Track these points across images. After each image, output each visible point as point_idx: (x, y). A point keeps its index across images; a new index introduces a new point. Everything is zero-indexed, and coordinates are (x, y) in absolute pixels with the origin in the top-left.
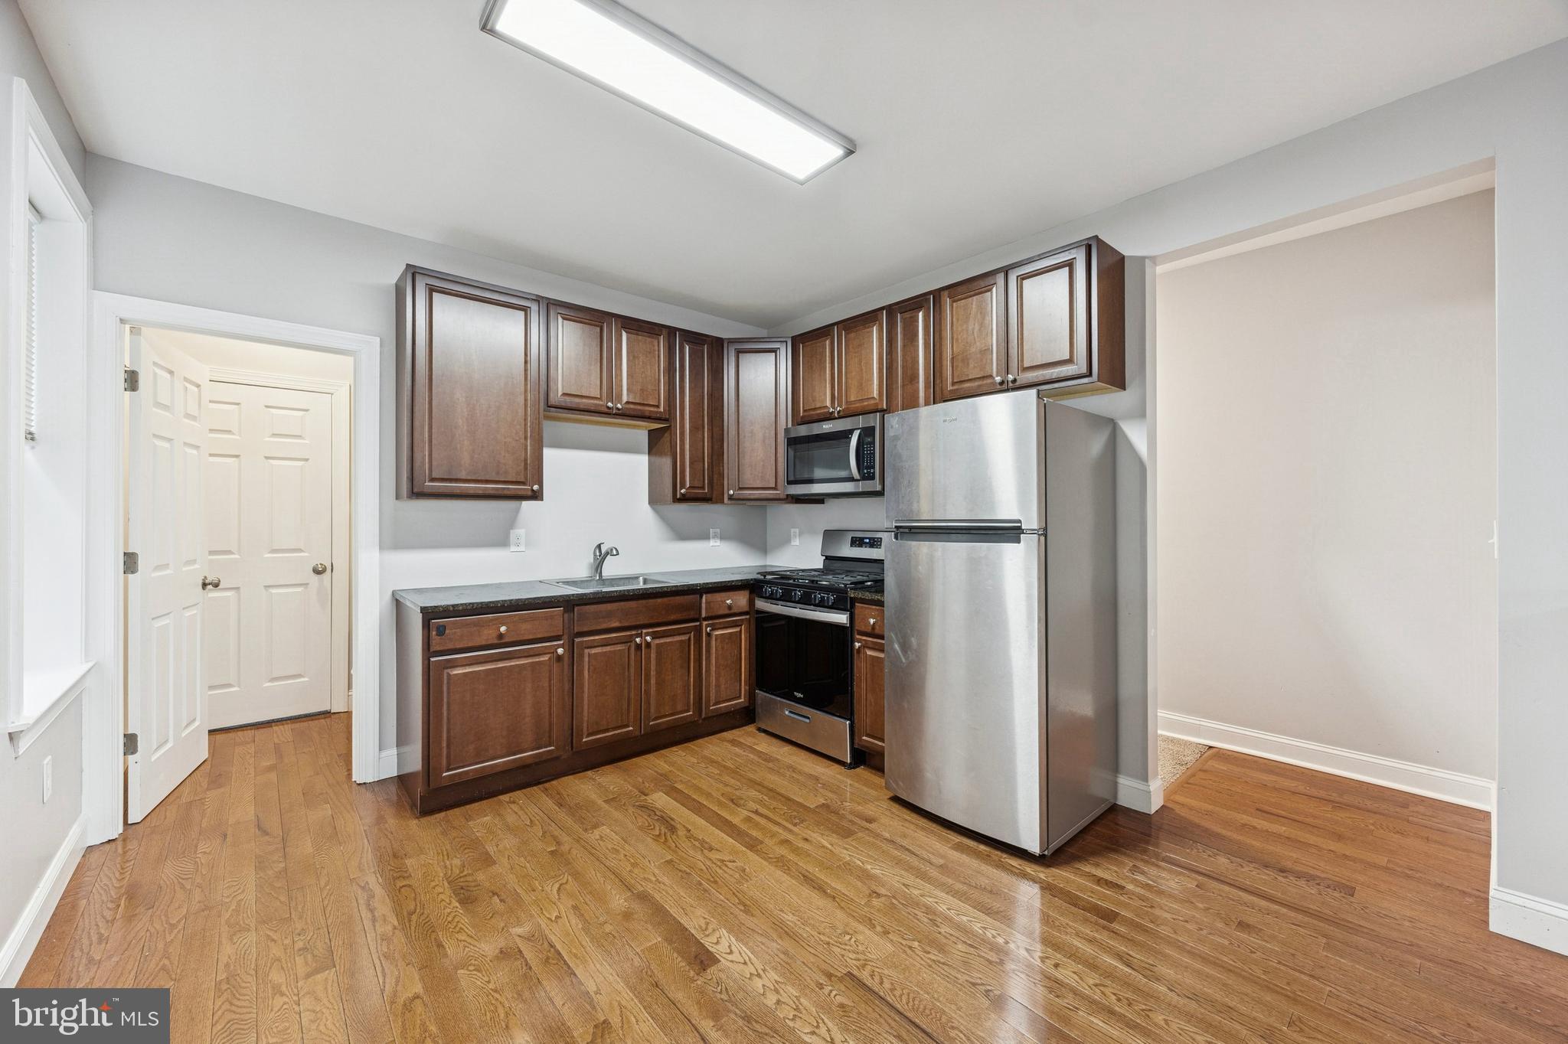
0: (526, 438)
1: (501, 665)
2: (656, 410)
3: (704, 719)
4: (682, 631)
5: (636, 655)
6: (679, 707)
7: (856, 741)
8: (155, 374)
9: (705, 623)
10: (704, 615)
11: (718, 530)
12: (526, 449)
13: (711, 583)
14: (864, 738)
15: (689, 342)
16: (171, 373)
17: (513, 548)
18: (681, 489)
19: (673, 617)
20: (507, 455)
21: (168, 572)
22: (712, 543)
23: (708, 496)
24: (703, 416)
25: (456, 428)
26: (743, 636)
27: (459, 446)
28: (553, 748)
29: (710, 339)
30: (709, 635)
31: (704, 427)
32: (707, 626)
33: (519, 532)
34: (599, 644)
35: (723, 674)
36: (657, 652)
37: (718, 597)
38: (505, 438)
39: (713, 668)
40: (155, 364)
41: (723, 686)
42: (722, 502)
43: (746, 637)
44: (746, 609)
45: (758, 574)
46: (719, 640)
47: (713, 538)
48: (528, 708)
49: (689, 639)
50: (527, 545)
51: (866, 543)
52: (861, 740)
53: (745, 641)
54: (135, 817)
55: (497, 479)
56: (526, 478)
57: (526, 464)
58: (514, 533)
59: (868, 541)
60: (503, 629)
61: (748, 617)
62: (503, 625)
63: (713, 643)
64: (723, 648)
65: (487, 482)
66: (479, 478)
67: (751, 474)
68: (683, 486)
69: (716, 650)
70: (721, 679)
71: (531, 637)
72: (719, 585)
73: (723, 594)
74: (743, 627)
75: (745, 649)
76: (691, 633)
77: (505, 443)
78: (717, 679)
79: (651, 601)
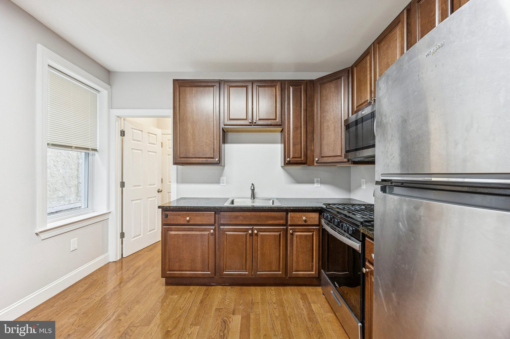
0: (214, 140)
1: (188, 233)
2: (274, 121)
3: (289, 277)
4: (276, 230)
5: (250, 238)
6: (274, 268)
8: (133, 132)
9: (290, 227)
10: (289, 223)
11: (319, 179)
12: (214, 144)
13: (292, 207)
15: (292, 85)
16: (142, 131)
17: (221, 184)
18: (287, 158)
19: (270, 222)
20: (206, 147)
21: (140, 187)
22: (316, 185)
23: (303, 162)
24: (301, 122)
25: (188, 138)
26: (314, 238)
27: (189, 145)
28: (210, 273)
29: (305, 82)
30: (292, 234)
31: (301, 127)
32: (291, 229)
33: (224, 178)
34: (232, 230)
35: (301, 256)
36: (261, 239)
37: (298, 214)
38: (206, 140)
39: (295, 252)
40: (132, 128)
41: (301, 263)
42: (313, 164)
43: (316, 239)
44: (317, 223)
45: (324, 204)
46: (298, 238)
47: (316, 183)
48: (199, 253)
49: (280, 235)
50: (226, 183)
53: (316, 241)
54: (124, 256)
55: (203, 157)
56: (214, 156)
57: (214, 150)
58: (222, 179)
60: (188, 218)
61: (318, 227)
62: (188, 216)
63: (295, 238)
64: (301, 243)
65: (199, 158)
66: (196, 157)
67: (328, 149)
68: (289, 157)
69: (296, 243)
70: (299, 258)
71: (200, 223)
72: (297, 209)
73: (301, 214)
74: (314, 233)
75: (316, 245)
76: (281, 232)
77: (206, 142)
78: (297, 258)
79: (258, 213)
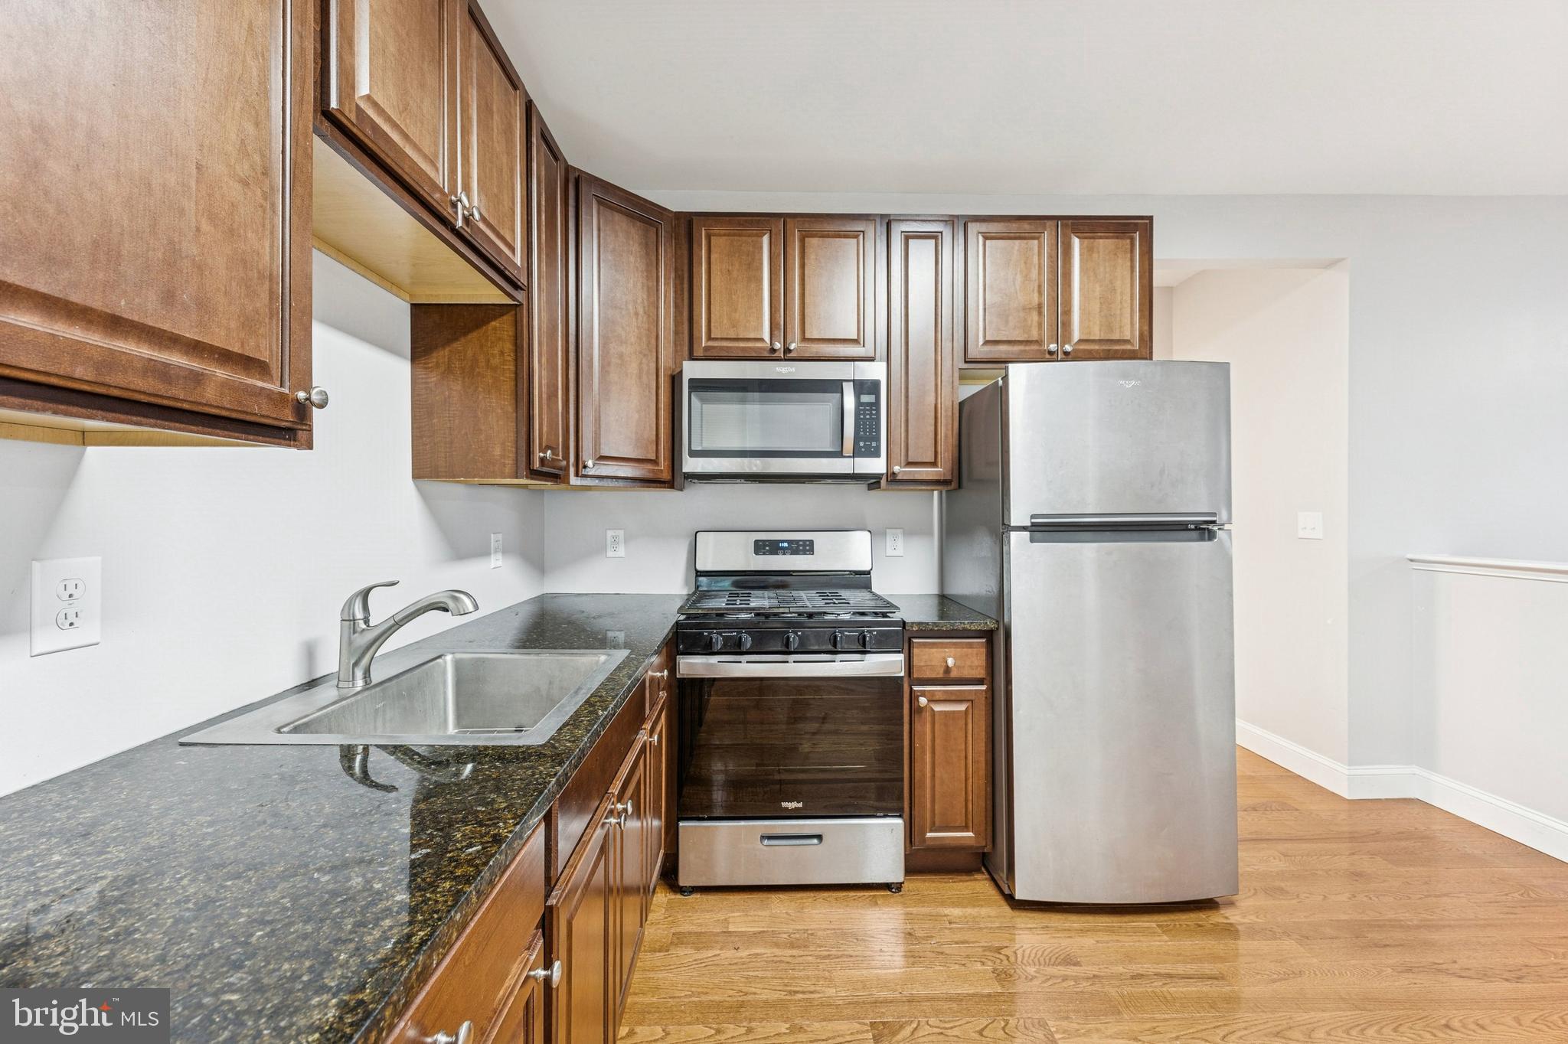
7: (916, 839)
11: (500, 537)
14: (929, 835)
22: (493, 561)
24: (557, 304)
47: (495, 552)
51: (783, 548)
52: (924, 840)
59: (786, 545)
67: (620, 433)
